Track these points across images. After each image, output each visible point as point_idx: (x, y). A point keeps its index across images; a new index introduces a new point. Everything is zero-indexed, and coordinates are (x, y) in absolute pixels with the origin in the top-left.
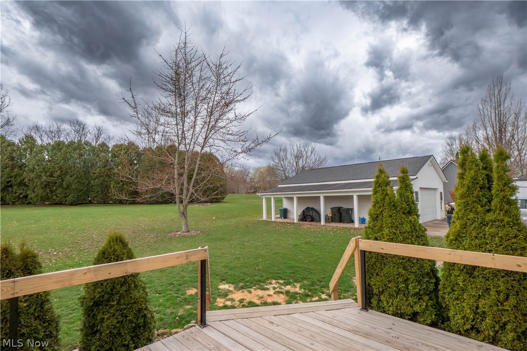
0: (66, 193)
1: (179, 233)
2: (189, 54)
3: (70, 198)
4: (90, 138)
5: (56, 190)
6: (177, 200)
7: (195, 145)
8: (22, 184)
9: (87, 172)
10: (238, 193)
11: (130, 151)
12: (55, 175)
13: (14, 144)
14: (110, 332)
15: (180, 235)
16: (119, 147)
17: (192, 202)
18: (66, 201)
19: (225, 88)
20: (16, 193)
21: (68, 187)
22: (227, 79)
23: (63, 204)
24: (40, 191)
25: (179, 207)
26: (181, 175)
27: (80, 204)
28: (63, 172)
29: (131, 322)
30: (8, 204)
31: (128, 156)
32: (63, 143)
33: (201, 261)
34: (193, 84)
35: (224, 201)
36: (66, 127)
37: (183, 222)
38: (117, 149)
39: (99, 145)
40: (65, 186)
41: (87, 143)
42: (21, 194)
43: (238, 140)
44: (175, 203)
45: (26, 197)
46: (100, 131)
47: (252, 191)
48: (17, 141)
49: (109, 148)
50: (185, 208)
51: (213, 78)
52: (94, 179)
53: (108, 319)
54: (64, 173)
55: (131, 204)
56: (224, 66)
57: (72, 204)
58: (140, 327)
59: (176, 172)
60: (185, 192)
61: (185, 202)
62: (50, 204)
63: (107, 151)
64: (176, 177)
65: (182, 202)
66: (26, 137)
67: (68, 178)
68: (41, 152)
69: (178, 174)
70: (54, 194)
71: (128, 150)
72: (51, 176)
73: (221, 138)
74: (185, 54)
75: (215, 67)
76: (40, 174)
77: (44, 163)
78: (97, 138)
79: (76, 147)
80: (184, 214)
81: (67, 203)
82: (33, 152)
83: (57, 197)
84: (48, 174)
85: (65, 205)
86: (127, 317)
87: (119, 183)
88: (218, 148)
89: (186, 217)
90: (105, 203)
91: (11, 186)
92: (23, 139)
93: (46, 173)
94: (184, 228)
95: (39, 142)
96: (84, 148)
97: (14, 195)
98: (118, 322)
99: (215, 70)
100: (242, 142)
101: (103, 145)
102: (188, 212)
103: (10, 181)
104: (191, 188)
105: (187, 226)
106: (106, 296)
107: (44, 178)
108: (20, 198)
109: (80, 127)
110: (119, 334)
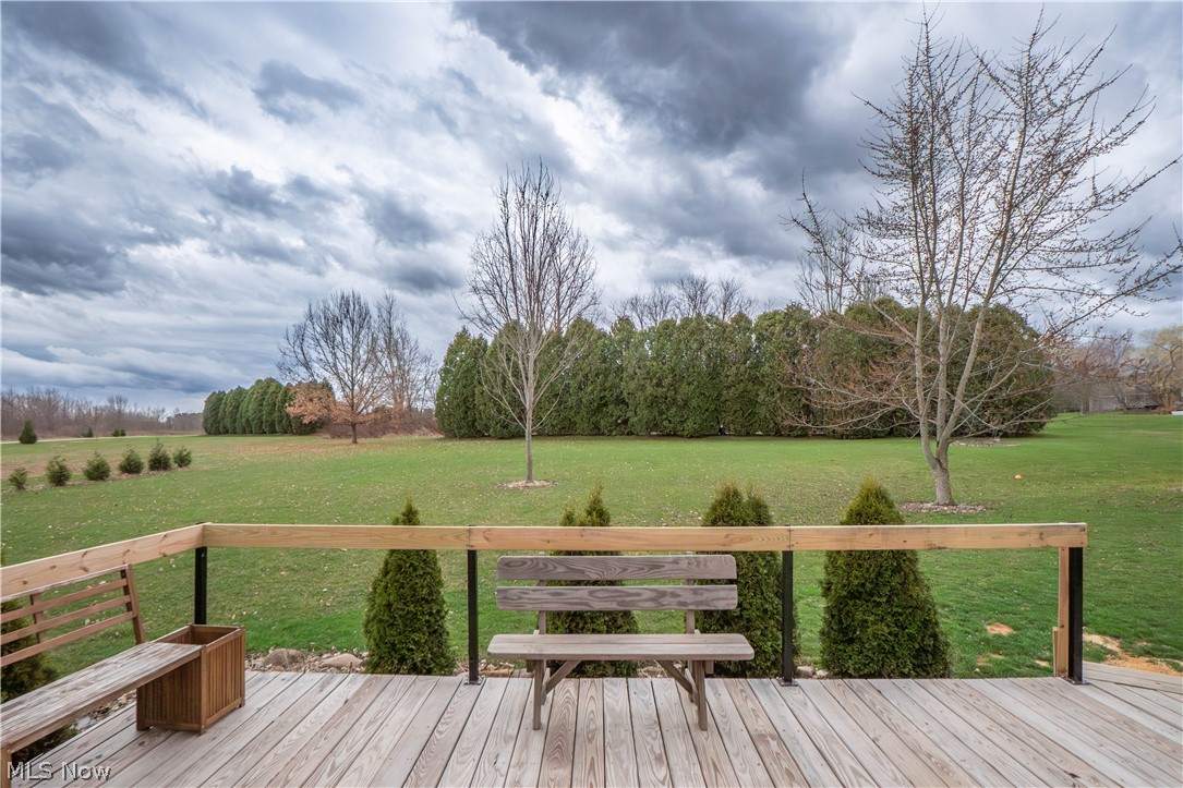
0: (682, 417)
1: (929, 505)
2: (938, 73)
3: (689, 425)
4: (713, 307)
5: (668, 409)
6: (923, 429)
7: (970, 294)
8: (620, 401)
9: (714, 374)
10: (1086, 410)
11: (792, 323)
12: (666, 382)
13: (604, 335)
14: (879, 645)
15: (930, 509)
16: (769, 318)
17: (959, 433)
18: (683, 430)
19: (1051, 127)
20: (612, 416)
21: (686, 403)
22: (1059, 98)
23: (678, 436)
24: (644, 413)
25: (927, 445)
26: (931, 370)
27: (708, 436)
28: (677, 378)
29: (911, 637)
30: (603, 434)
31: (788, 335)
32: (672, 322)
33: (1071, 550)
34: (950, 141)
35: (1042, 432)
36: (674, 291)
37: (939, 482)
38: (766, 323)
39: (733, 320)
40: (681, 403)
41: (711, 317)
42: (619, 418)
43: (1103, 260)
44: (919, 435)
45: (625, 422)
46: (729, 292)
47: (1143, 404)
48: (608, 329)
49: (750, 322)
50: (944, 449)
51: (1012, 108)
52: (729, 388)
53: (874, 623)
54: (679, 379)
55: (798, 436)
56: (1046, 64)
57: (692, 436)
58: (926, 652)
59: (918, 365)
60: (941, 410)
61: (943, 434)
62: (658, 435)
63: (749, 329)
64: (919, 374)
65: (934, 434)
66: (620, 319)
67: (685, 389)
68: (642, 343)
69: (924, 370)
70: (665, 416)
71: (788, 324)
72: (659, 385)
73: (1044, 265)
74: (930, 76)
75: (1017, 78)
76: (642, 382)
77: (648, 363)
78: (726, 304)
79: (694, 328)
80: (939, 462)
81: (686, 433)
82: (630, 345)
83: (670, 422)
84: (655, 381)
85: (682, 436)
86: (903, 628)
87: (773, 393)
88: (1035, 292)
89: (945, 470)
90: (748, 434)
91: (605, 405)
92: (616, 324)
93: (651, 380)
94: (940, 495)
95: (638, 327)
96: (707, 328)
97: (610, 420)
98: (890, 633)
99: (1015, 85)
100: (1117, 266)
101: (741, 317)
102: (950, 457)
103: (604, 397)
104: (958, 399)
105: (948, 490)
106: (869, 586)
107: (649, 390)
108: (618, 425)
109: (697, 291)
110: (893, 652)
